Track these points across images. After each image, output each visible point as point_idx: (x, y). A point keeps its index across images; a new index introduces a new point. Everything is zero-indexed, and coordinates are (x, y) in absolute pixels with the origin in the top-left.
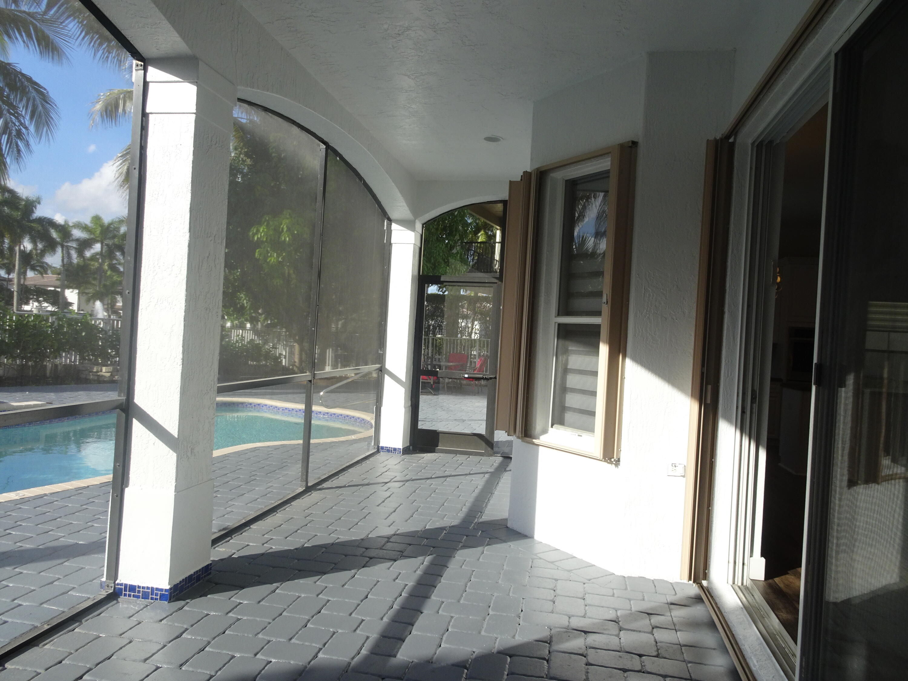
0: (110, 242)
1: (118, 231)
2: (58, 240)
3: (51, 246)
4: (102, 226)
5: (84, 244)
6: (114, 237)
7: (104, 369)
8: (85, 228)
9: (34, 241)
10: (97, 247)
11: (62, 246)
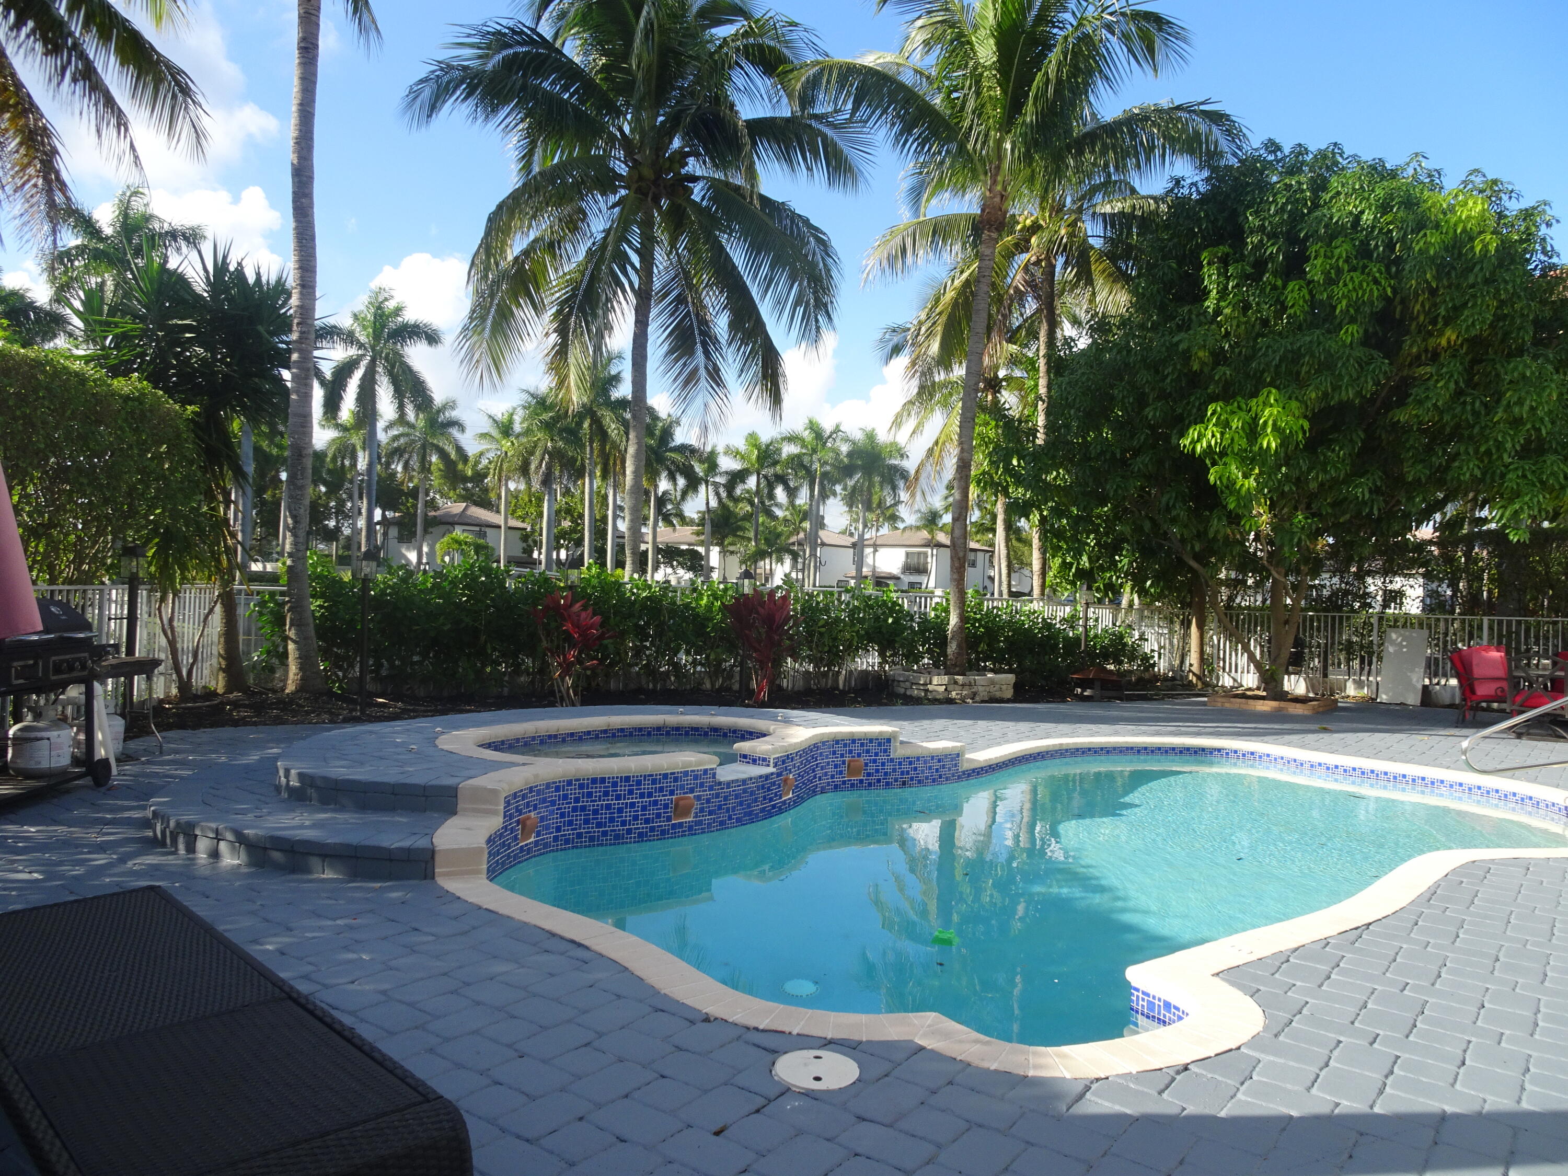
0: (769, 471)
1: (780, 454)
2: (701, 474)
3: (693, 484)
4: (757, 446)
5: (737, 477)
6: (775, 463)
7: (936, 680)
8: (736, 454)
9: (672, 478)
10: (752, 482)
11: (707, 482)
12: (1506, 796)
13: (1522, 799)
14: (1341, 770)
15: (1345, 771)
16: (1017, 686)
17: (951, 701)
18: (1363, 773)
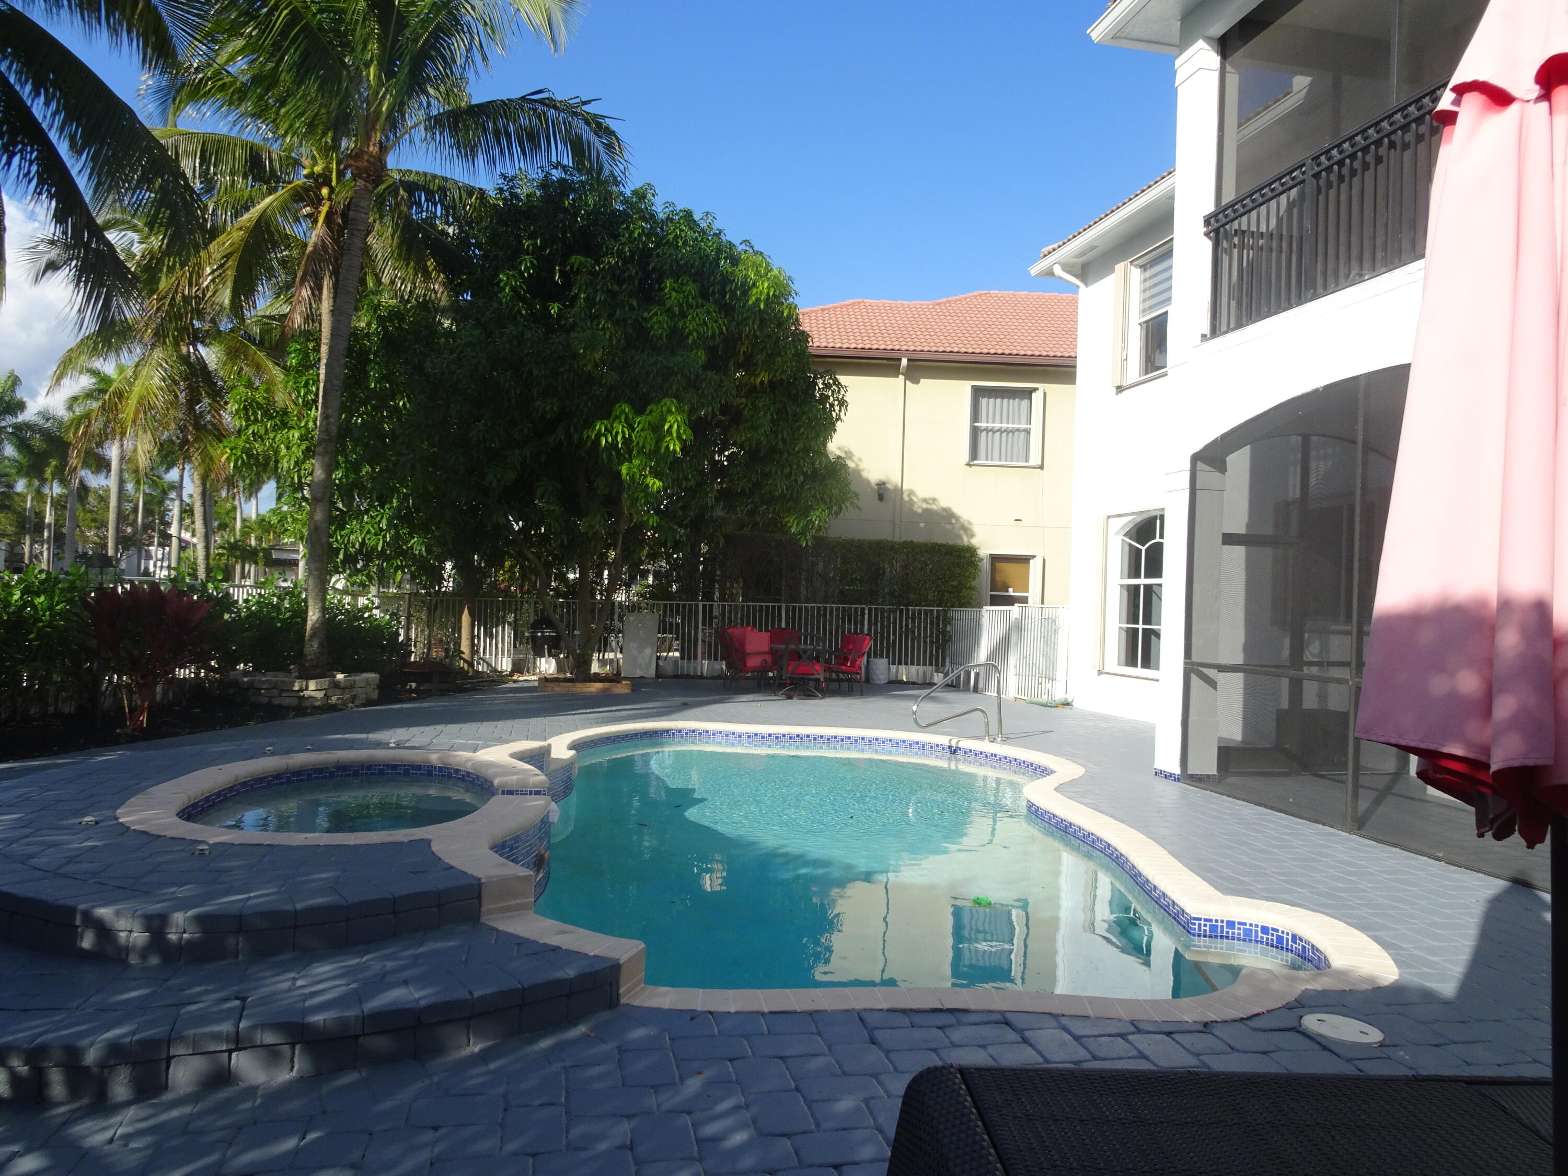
12: (897, 743)
13: (911, 744)
14: (773, 737)
15: (777, 738)
16: (381, 686)
17: (333, 708)
18: (791, 738)
